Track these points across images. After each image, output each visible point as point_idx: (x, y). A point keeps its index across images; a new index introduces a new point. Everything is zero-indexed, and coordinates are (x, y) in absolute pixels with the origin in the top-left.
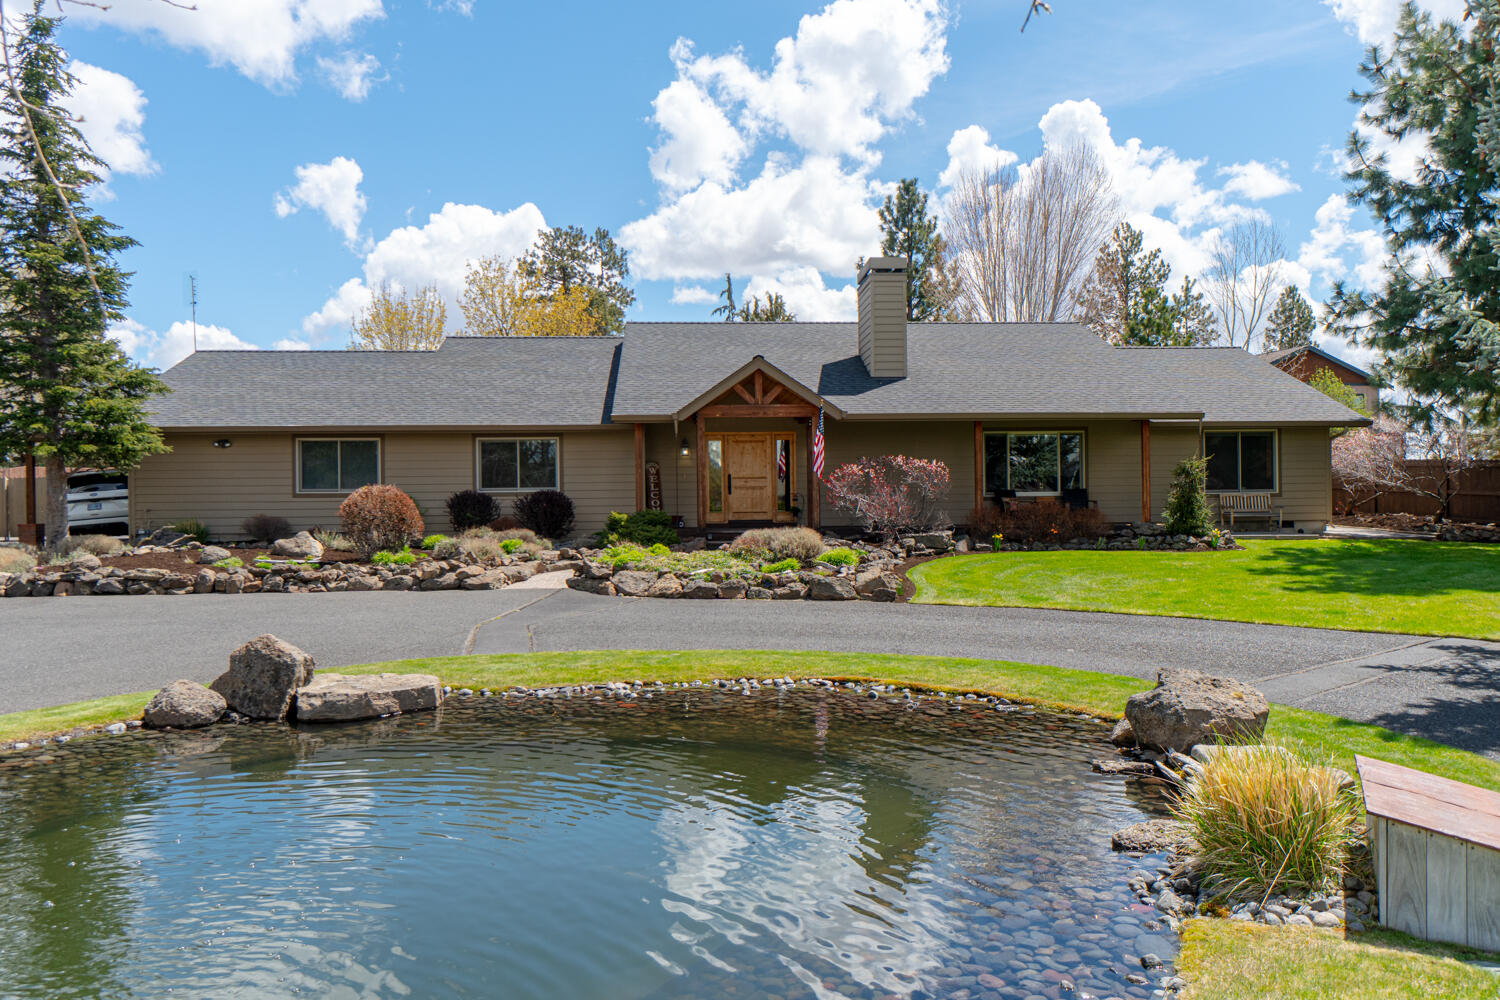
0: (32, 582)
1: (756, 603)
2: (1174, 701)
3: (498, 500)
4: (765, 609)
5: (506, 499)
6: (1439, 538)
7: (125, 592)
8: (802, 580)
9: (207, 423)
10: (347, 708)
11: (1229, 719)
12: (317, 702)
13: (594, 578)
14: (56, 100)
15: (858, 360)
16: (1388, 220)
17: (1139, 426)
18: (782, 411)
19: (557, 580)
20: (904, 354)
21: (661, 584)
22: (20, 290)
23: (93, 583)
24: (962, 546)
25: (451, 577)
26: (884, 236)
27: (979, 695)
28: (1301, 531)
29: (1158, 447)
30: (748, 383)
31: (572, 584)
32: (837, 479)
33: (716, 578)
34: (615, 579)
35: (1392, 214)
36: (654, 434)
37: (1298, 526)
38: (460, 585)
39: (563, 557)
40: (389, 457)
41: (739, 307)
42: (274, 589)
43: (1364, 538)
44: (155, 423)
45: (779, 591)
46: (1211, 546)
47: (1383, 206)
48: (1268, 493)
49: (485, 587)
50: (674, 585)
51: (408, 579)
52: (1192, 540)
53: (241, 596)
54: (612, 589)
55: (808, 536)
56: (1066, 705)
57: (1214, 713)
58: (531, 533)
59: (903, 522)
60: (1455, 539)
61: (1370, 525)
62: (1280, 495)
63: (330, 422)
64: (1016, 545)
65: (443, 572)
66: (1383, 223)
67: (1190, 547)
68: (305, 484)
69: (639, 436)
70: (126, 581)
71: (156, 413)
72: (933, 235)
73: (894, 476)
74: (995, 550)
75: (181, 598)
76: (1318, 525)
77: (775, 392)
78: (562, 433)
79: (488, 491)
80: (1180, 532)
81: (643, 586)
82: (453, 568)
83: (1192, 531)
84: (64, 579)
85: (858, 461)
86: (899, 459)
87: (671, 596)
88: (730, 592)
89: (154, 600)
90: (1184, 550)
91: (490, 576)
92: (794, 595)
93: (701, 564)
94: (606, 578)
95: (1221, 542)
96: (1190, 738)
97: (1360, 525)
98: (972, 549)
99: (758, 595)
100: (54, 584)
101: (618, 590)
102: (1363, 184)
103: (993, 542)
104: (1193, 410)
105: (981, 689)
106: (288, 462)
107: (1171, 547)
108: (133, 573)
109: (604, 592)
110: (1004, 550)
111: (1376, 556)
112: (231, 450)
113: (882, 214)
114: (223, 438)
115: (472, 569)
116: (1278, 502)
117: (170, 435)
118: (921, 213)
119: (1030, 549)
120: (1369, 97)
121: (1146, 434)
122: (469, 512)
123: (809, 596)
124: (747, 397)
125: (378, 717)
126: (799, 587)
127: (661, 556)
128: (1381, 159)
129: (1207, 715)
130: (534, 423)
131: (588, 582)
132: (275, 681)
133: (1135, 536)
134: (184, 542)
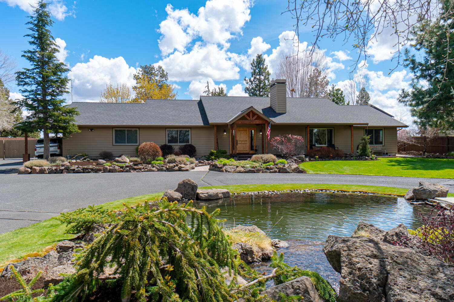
0: (56, 170)
1: (265, 174)
3: (174, 147)
4: (268, 175)
5: (176, 146)
6: (426, 157)
7: (84, 172)
8: (276, 168)
9: (88, 124)
13: (218, 168)
14: (47, 27)
15: (270, 108)
16: (415, 72)
17: (349, 127)
18: (258, 122)
19: (207, 168)
20: (286, 106)
21: (238, 169)
22: (38, 84)
23: (74, 170)
24: (307, 159)
25: (177, 168)
26: (252, 71)
28: (390, 156)
29: (355, 133)
30: (248, 114)
31: (210, 169)
32: (274, 141)
33: (253, 167)
34: (224, 168)
35: (416, 71)
36: (221, 128)
37: (389, 154)
38: (180, 170)
39: (200, 163)
40: (141, 135)
41: (211, 91)
42: (127, 171)
43: (409, 158)
44: (76, 123)
45: (271, 171)
46: (372, 159)
47: (413, 69)
48: (381, 145)
49: (187, 170)
50: (242, 169)
51: (164, 168)
52: (367, 158)
53: (118, 173)
54: (224, 171)
55: (271, 156)
58: (188, 156)
59: (292, 153)
60: (431, 157)
61: (406, 154)
62: (384, 146)
63: (124, 124)
64: (321, 159)
65: (175, 166)
66: (413, 73)
67: (366, 159)
68: (116, 142)
69: (215, 128)
70: (83, 169)
72: (266, 71)
73: (289, 140)
74: (316, 160)
75: (100, 174)
76: (394, 154)
77: (256, 117)
78: (191, 128)
79: (169, 144)
80: (362, 155)
81: (233, 170)
82: (177, 165)
83: (366, 155)
84: (65, 169)
85: (277, 136)
86: (290, 135)
87: (242, 172)
88: (258, 171)
89: (92, 175)
90: (365, 160)
91: (187, 167)
92: (275, 172)
93: (248, 164)
94: (221, 168)
95: (374, 158)
97: (403, 154)
98: (310, 160)
99: (266, 172)
100: (62, 170)
101: (226, 171)
102: (408, 62)
103: (315, 158)
104: (365, 123)
106: (111, 136)
107: (361, 160)
109: (222, 171)
110: (318, 160)
111: (412, 161)
112: (95, 132)
113: (252, 64)
114: (92, 128)
115: (182, 165)
116: (384, 148)
117: (80, 127)
118: (263, 64)
119: (325, 160)
120: (412, 40)
121: (352, 129)
122: (166, 150)
123: (279, 172)
124: (248, 118)
125: (220, 199)
126: (276, 169)
127: (233, 162)
128: (413, 56)
130: (184, 125)
131: (214, 168)
133: (352, 157)
134: (85, 159)
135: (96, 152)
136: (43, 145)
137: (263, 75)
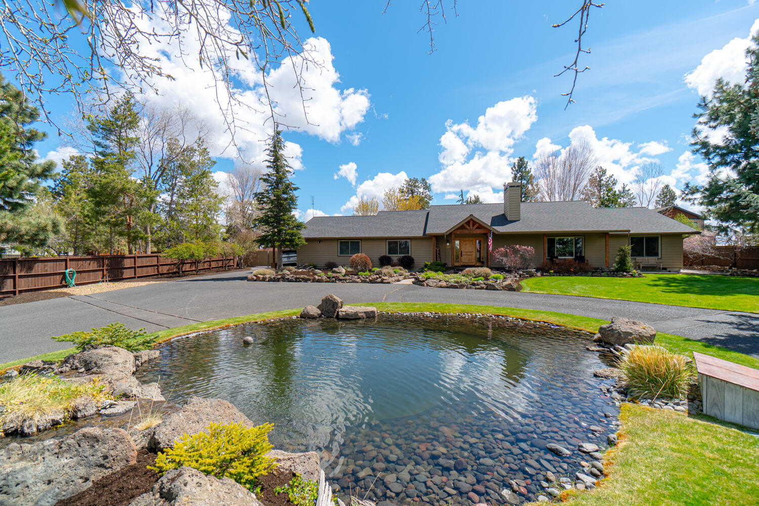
0: (274, 278)
1: (470, 290)
2: (618, 328)
3: (392, 258)
4: (473, 292)
5: (395, 258)
6: (730, 275)
7: (296, 281)
8: (484, 284)
9: (316, 236)
10: (352, 315)
11: (640, 336)
12: (344, 313)
13: (420, 281)
14: (281, 152)
15: (504, 215)
16: (709, 159)
17: (605, 235)
18: (479, 231)
19: (409, 281)
20: (519, 213)
21: (440, 284)
22: (272, 202)
23: (288, 279)
24: (539, 274)
25: (379, 280)
26: (513, 175)
27: (545, 323)
28: (670, 271)
29: (611, 242)
30: (468, 223)
31: (414, 283)
32: (497, 252)
33: (457, 282)
34: (426, 282)
35: (711, 157)
36: (439, 239)
37: (668, 270)
38: (382, 282)
39: (411, 275)
40: (363, 246)
41: (465, 200)
42: (333, 282)
43: (697, 274)
44: (303, 236)
45: (477, 287)
46: (632, 276)
47: (707, 154)
48: (656, 258)
49: (389, 283)
50: (444, 284)
51: (368, 280)
52: (625, 274)
53: (324, 283)
54: (425, 285)
55: (487, 270)
56: (576, 327)
57: (634, 333)
58: (402, 268)
59: (518, 266)
60: (738, 275)
61: (700, 270)
62: (661, 258)
63: (347, 236)
64: (558, 274)
65: (377, 278)
66: (707, 160)
67: (624, 276)
68: (341, 253)
69: (434, 239)
70: (296, 278)
71: (304, 234)
72: (530, 174)
73: (516, 252)
74: (550, 276)
75: (309, 283)
76: (676, 269)
77: (477, 225)
78: (411, 239)
79: (390, 255)
80: (621, 270)
81: (435, 284)
82: (380, 277)
83: (625, 271)
84: (281, 277)
85: (503, 247)
86: (517, 246)
87: (443, 287)
88: (462, 287)
89: (303, 284)
90: (622, 277)
91: (390, 280)
92: (482, 288)
93: (453, 278)
94: (424, 281)
95: (637, 274)
96: (624, 341)
97: (695, 269)
98: (542, 275)
99: (470, 288)
100: (279, 279)
101: (427, 285)
102: (698, 147)
103: (550, 273)
104: (626, 229)
105: (545, 321)
106: (336, 247)
107: (617, 276)
108: (298, 276)
109: (423, 285)
110: (554, 276)
111: (702, 281)
112: (323, 244)
113: (512, 168)
114: (320, 240)
115: (385, 278)
116: (660, 261)
117: (307, 240)
118: (526, 168)
119: (563, 276)
120: (701, 115)
121: (607, 237)
122: (385, 261)
123: (487, 289)
124: (468, 227)
125: (359, 319)
126: (484, 286)
127: (440, 275)
128: (706, 137)
129: (631, 334)
130: (403, 236)
131: (418, 282)
132: (333, 307)
133: (603, 272)
134: (310, 268)
135: (322, 262)
136: (295, 255)
137: (525, 180)
